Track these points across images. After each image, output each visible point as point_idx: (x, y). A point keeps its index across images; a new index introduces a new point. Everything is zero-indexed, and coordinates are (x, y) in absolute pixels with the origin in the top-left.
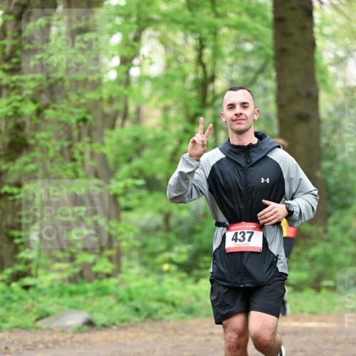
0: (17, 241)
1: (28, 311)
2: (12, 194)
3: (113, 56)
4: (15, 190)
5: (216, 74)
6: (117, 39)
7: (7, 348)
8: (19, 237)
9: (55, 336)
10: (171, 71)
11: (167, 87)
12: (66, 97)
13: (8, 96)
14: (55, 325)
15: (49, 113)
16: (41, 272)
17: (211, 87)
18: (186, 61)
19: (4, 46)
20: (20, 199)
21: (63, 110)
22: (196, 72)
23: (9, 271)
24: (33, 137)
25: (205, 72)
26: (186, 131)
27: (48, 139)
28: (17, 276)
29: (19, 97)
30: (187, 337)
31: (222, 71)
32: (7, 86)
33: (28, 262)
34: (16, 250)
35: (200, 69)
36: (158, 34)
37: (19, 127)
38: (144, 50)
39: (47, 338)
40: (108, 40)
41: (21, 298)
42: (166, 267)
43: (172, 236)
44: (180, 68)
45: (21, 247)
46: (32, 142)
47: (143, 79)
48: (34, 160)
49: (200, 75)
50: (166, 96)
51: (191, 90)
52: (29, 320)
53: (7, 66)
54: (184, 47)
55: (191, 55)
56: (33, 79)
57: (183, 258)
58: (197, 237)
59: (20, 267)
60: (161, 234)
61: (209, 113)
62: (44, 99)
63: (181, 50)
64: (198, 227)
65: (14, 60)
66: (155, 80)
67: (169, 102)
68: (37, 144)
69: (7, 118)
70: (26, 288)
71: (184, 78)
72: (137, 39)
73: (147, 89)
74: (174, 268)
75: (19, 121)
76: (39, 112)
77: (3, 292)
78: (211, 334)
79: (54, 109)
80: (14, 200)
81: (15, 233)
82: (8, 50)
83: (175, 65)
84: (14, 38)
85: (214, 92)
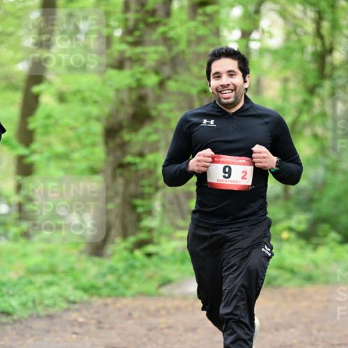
0: (140, 210)
1: (150, 278)
2: (134, 164)
3: (233, 28)
4: (138, 160)
5: (335, 47)
6: (237, 12)
7: (130, 314)
8: (142, 206)
9: (176, 303)
10: (292, 44)
11: (287, 59)
12: (188, 69)
13: (131, 68)
14: (177, 291)
15: (172, 85)
16: (163, 240)
17: (328, 59)
18: (306, 33)
19: (126, 20)
20: (143, 170)
21: (185, 82)
22: (315, 44)
23: (132, 239)
24: (155, 108)
25: (323, 44)
26: (305, 102)
27: (171, 110)
28: (140, 244)
29: (142, 69)
30: (305, 304)
31: (340, 44)
32: (130, 59)
33: (150, 230)
34: (139, 218)
35: (319, 42)
36: (277, 7)
37: (142, 98)
38: (264, 23)
39: (169, 304)
40: (228, 14)
41: (144, 266)
42: (285, 235)
43: (291, 205)
44: (299, 41)
45: (144, 216)
46: (154, 113)
47: (263, 51)
48: (156, 131)
49: (319, 48)
50: (285, 68)
51: (309, 62)
52: (151, 287)
53: (130, 39)
54: (302, 20)
55: (310, 27)
56: (156, 52)
57: (302, 227)
58: (315, 206)
59: (143, 236)
60: (280, 202)
61: (327, 84)
62: (167, 70)
63: (300, 23)
64: (316, 196)
65: (137, 33)
66: (274, 52)
67: (288, 73)
68: (160, 115)
69: (130, 89)
70: (149, 255)
71: (303, 50)
72: (257, 12)
73: (266, 62)
74: (293, 236)
75: (142, 92)
76: (161, 84)
77: (126, 260)
78: (329, 301)
79: (177, 81)
80: (137, 171)
81: (138, 202)
82: (131, 24)
83: (294, 37)
84: (137, 11)
85: (332, 64)
